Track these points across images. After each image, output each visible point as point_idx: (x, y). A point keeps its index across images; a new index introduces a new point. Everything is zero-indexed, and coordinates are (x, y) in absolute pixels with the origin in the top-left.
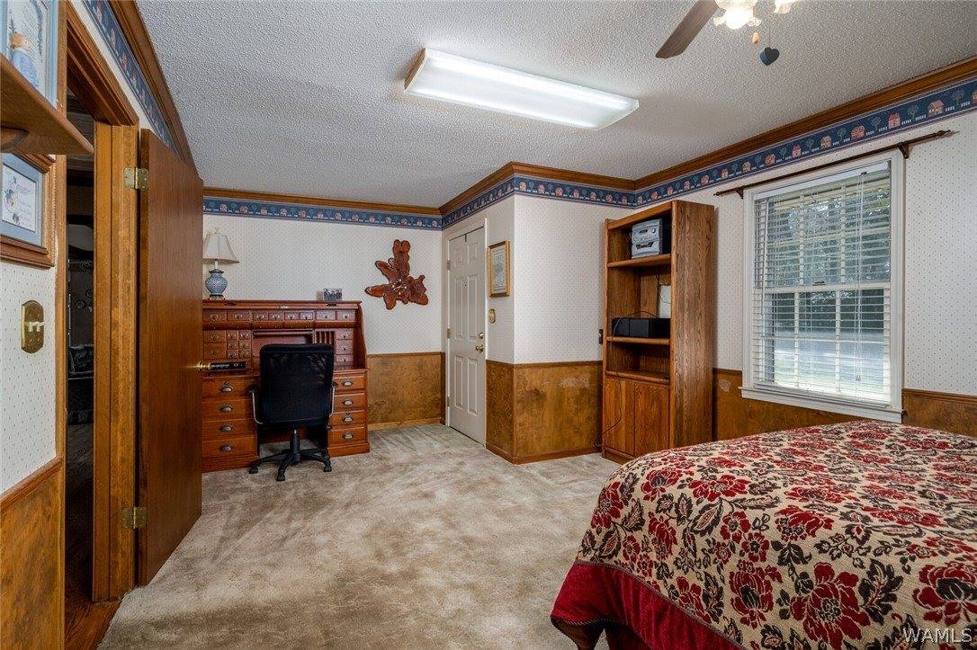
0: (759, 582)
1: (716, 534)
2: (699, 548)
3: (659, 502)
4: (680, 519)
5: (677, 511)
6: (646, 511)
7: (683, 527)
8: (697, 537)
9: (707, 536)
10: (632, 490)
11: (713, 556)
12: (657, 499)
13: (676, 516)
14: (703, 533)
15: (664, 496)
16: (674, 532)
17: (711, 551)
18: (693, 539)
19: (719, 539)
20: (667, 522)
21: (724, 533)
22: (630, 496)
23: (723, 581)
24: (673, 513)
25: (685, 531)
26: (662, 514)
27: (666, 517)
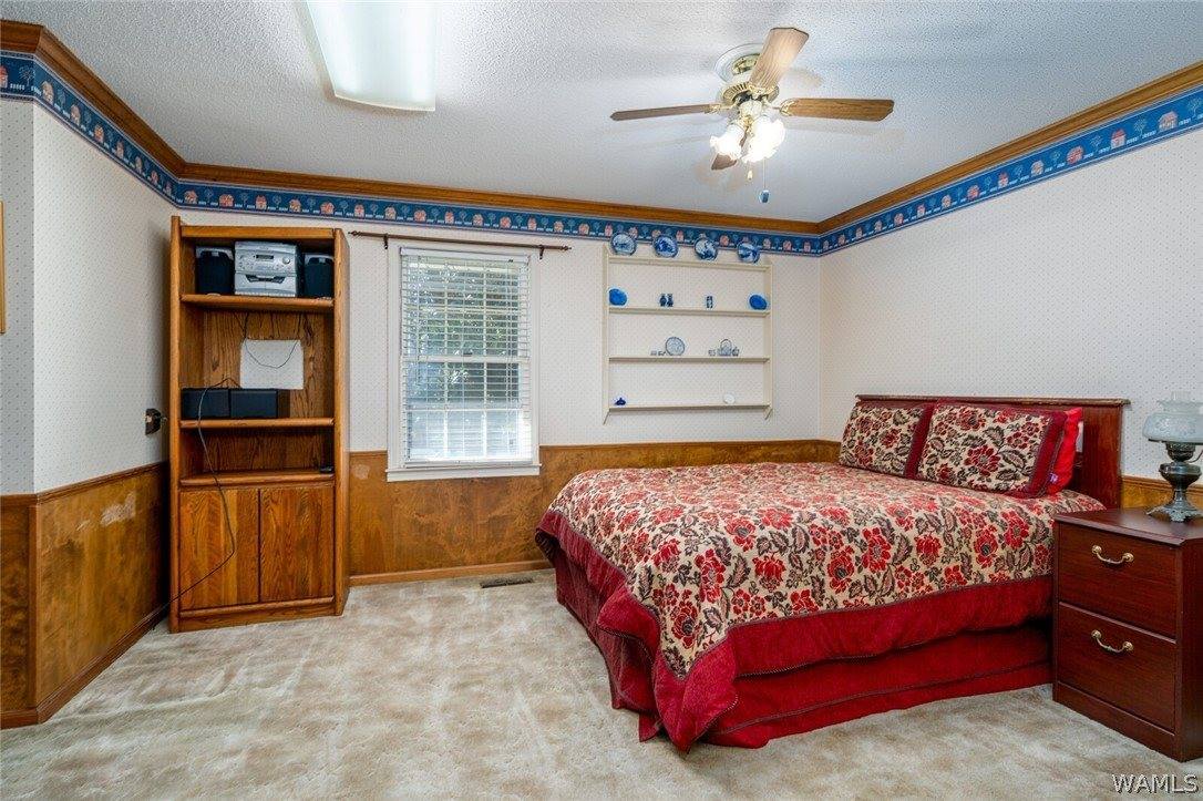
0: (843, 559)
1: (812, 546)
2: (804, 562)
3: (758, 547)
4: (782, 550)
5: (777, 546)
6: (749, 560)
7: (786, 555)
8: (801, 555)
9: (808, 550)
10: (729, 549)
11: (814, 562)
12: (755, 545)
13: (777, 549)
14: (804, 550)
15: (758, 540)
16: (781, 563)
17: (813, 559)
18: (799, 558)
19: (815, 547)
20: (772, 558)
21: (817, 543)
22: (729, 556)
23: (824, 574)
24: (774, 549)
25: (790, 556)
26: (765, 554)
27: (770, 555)
